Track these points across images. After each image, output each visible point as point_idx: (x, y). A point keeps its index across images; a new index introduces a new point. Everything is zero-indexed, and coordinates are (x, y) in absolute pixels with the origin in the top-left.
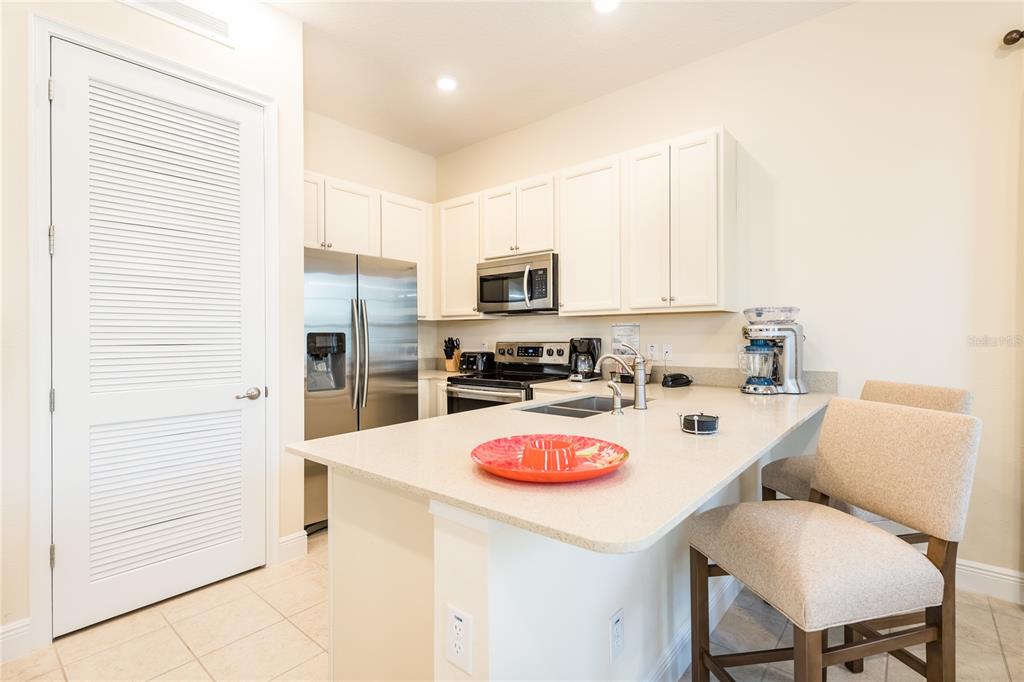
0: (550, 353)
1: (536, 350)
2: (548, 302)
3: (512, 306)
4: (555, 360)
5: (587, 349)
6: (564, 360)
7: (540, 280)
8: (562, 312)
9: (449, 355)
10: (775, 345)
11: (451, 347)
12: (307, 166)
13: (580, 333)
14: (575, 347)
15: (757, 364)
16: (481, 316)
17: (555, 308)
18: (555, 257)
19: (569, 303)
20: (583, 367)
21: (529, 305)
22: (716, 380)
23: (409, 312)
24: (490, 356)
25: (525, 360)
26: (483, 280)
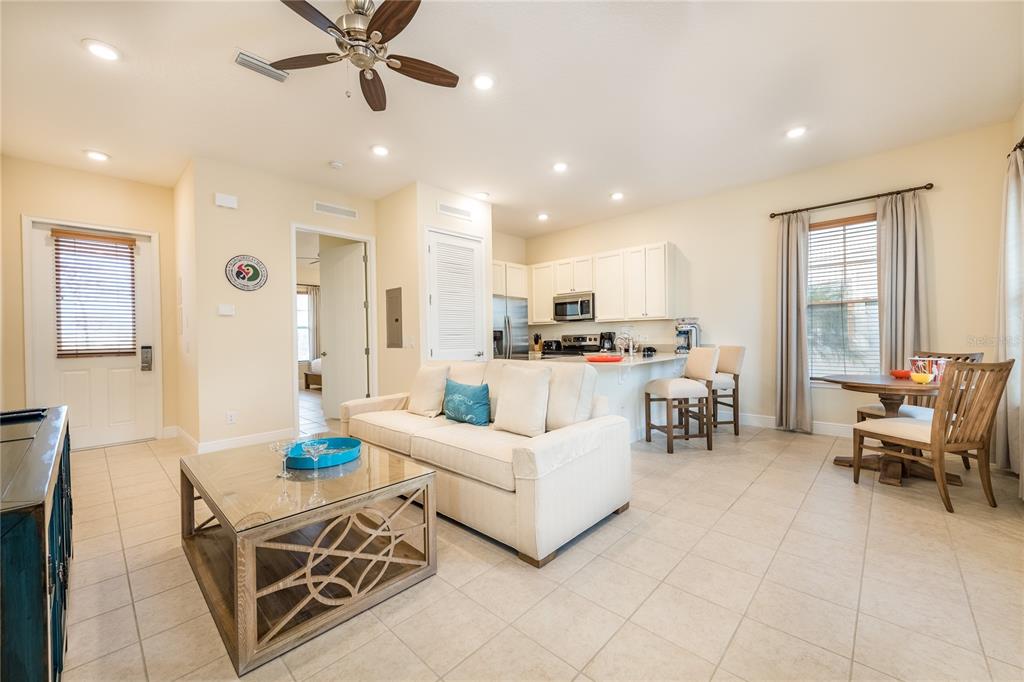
0: (590, 340)
1: (584, 339)
2: (589, 316)
3: (568, 318)
4: (592, 343)
5: (608, 337)
6: (598, 343)
7: (586, 306)
8: (596, 320)
9: (536, 342)
10: (687, 333)
11: (537, 339)
12: (493, 258)
13: (606, 330)
14: (603, 337)
15: (682, 341)
16: (555, 322)
17: (593, 319)
18: (593, 295)
19: (600, 316)
20: (607, 345)
21: (581, 317)
22: (666, 349)
23: (523, 320)
24: (558, 343)
25: (577, 344)
26: (557, 305)
